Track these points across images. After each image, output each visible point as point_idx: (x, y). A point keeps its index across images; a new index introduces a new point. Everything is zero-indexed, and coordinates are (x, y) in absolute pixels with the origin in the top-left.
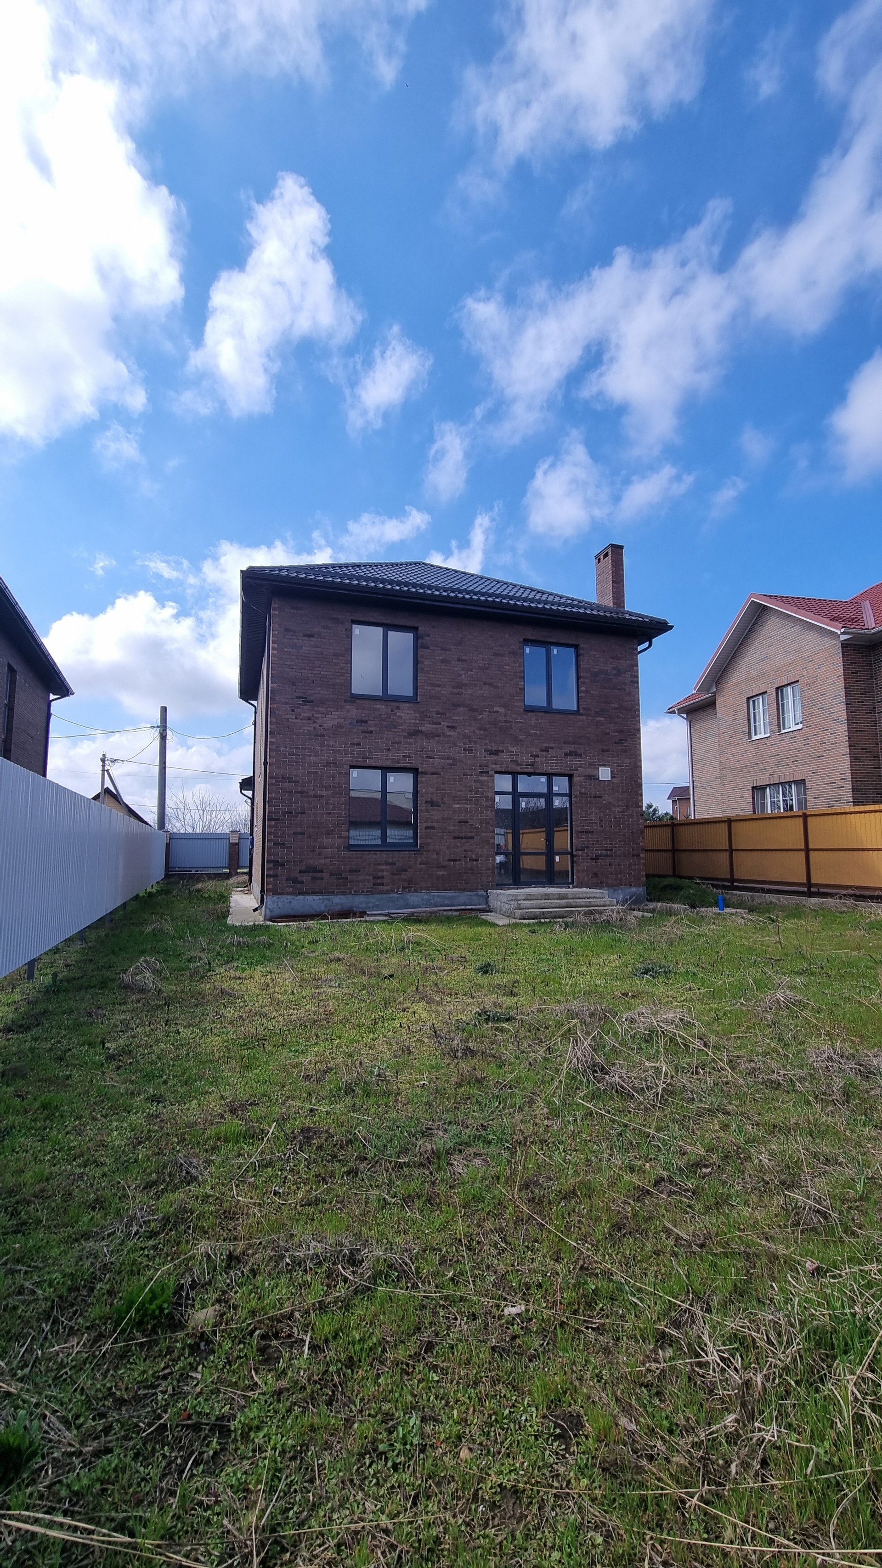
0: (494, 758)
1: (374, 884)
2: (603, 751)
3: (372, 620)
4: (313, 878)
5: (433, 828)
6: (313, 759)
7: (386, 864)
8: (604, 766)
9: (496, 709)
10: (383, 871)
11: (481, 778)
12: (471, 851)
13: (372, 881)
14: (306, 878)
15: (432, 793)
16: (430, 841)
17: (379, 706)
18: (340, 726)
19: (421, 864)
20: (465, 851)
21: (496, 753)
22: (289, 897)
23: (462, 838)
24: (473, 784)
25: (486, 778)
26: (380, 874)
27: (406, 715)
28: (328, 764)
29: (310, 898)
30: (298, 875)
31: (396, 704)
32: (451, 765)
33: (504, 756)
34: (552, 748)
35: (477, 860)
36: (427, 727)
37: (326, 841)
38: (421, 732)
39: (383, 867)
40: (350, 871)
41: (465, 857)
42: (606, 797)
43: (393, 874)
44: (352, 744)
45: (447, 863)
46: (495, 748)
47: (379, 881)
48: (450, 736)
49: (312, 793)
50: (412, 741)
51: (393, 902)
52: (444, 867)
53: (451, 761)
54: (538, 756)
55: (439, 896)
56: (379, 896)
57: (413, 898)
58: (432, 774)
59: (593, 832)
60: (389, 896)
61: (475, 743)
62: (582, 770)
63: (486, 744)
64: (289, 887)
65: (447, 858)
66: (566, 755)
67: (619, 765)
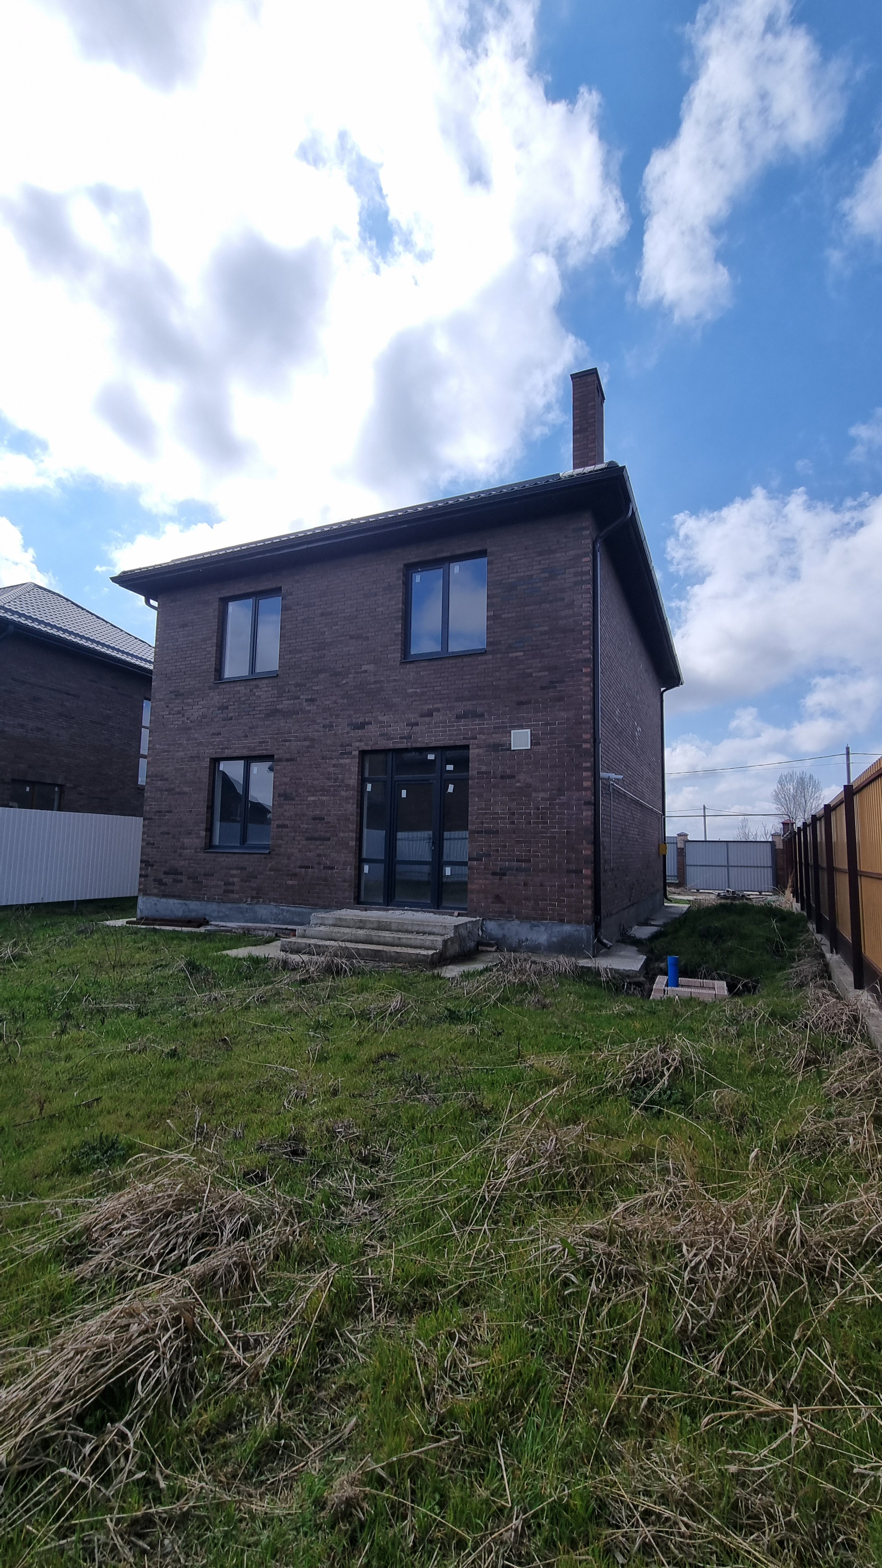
0: (360, 732)
1: (225, 891)
2: (520, 703)
3: (238, 593)
4: (175, 881)
5: (286, 826)
6: (181, 754)
7: (237, 869)
8: (521, 727)
9: (364, 668)
10: (233, 876)
11: (341, 761)
12: (325, 856)
13: (223, 887)
14: (168, 880)
15: (286, 784)
16: (280, 842)
17: (239, 688)
18: (204, 716)
19: (270, 870)
20: (319, 855)
21: (362, 726)
22: (155, 899)
23: (316, 839)
24: (331, 769)
25: (347, 761)
26: (231, 880)
27: (265, 693)
28: (192, 758)
29: (172, 901)
30: (162, 876)
31: (254, 683)
32: (308, 747)
33: (372, 729)
34: (438, 710)
35: (332, 868)
36: (285, 705)
37: (187, 841)
38: (277, 711)
39: (234, 872)
40: (205, 875)
41: (319, 863)
42: (522, 777)
43: (242, 881)
44: (213, 734)
45: (298, 870)
46: (361, 720)
47: (230, 888)
48: (309, 711)
49: (178, 790)
50: (268, 723)
51: (242, 913)
52: (294, 875)
53: (307, 743)
54: (417, 724)
55: (288, 911)
56: (230, 905)
57: (263, 910)
58: (288, 760)
59: (497, 832)
60: (238, 905)
61: (337, 716)
62: (483, 737)
63: (350, 716)
64: (155, 888)
65: (299, 863)
66: (459, 717)
67: (547, 724)
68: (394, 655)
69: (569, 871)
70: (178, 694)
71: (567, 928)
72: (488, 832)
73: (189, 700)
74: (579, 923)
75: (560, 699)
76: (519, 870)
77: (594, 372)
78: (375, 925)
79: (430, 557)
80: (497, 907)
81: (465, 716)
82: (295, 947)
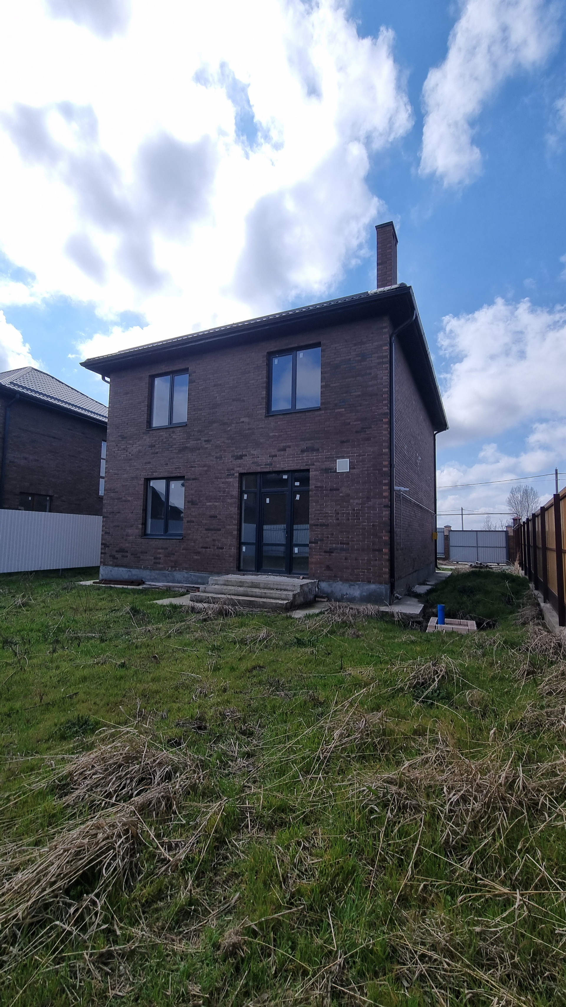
0: (239, 461)
1: (155, 563)
2: (343, 442)
3: (161, 372)
4: (123, 556)
5: (193, 522)
6: (125, 476)
7: (162, 549)
8: (343, 457)
9: (242, 420)
10: (160, 553)
11: (227, 480)
12: (218, 540)
13: (154, 561)
14: (119, 555)
15: (192, 495)
16: (189, 532)
17: (162, 433)
18: (140, 452)
19: (183, 550)
20: (214, 540)
21: (241, 457)
22: (111, 568)
23: (211, 530)
24: (221, 485)
25: (231, 480)
26: (158, 556)
27: (178, 436)
28: (133, 478)
29: (121, 569)
30: (115, 553)
31: (172, 430)
32: (206, 471)
33: (247, 459)
34: (289, 447)
35: (222, 548)
36: (192, 444)
37: (130, 531)
38: (186, 447)
39: (160, 551)
40: (142, 552)
41: (214, 545)
42: (343, 489)
43: (165, 556)
44: (146, 463)
45: (200, 550)
46: (240, 453)
47: (158, 561)
48: (207, 448)
49: (124, 498)
50: (180, 456)
51: (165, 577)
52: (198, 553)
53: (206, 468)
54: (276, 456)
55: (194, 576)
56: (157, 572)
57: (178, 575)
58: (193, 479)
59: (327, 525)
60: (163, 572)
61: (225, 451)
62: (319, 464)
63: (233, 451)
64: (111, 561)
65: (201, 545)
66: (303, 451)
67: (359, 456)
68: (261, 412)
69: (374, 550)
70: (123, 437)
71: (373, 587)
72: (322, 525)
73: (130, 442)
74: (380, 583)
75: (368, 439)
76: (342, 549)
77: (391, 224)
78: (250, 584)
79: (284, 348)
80: (328, 573)
81: (308, 450)
82: (199, 598)
